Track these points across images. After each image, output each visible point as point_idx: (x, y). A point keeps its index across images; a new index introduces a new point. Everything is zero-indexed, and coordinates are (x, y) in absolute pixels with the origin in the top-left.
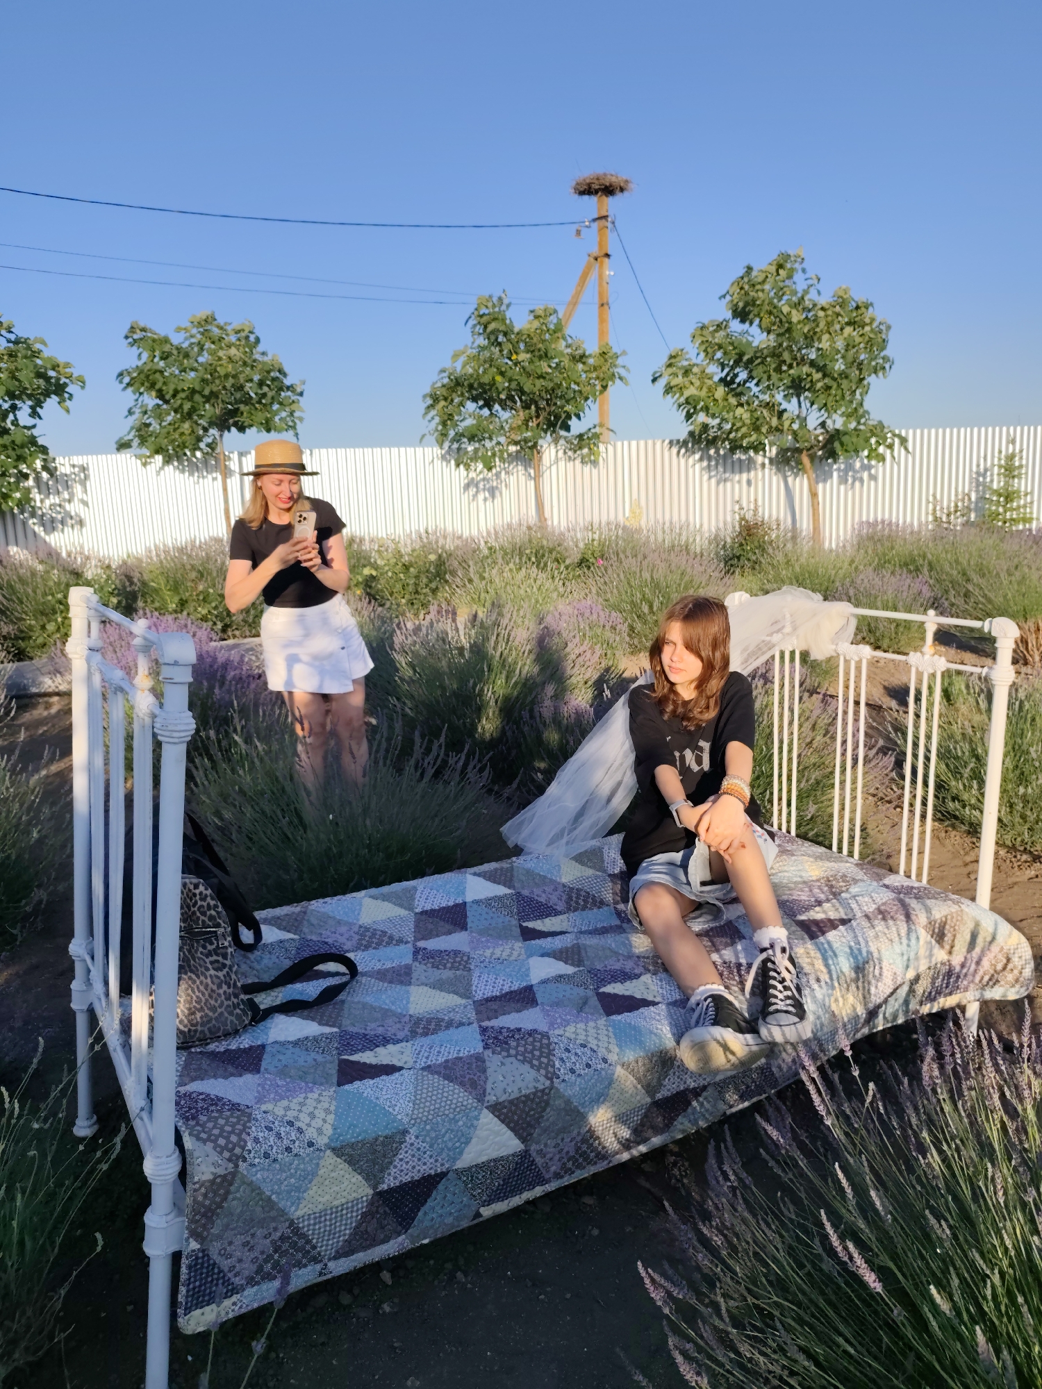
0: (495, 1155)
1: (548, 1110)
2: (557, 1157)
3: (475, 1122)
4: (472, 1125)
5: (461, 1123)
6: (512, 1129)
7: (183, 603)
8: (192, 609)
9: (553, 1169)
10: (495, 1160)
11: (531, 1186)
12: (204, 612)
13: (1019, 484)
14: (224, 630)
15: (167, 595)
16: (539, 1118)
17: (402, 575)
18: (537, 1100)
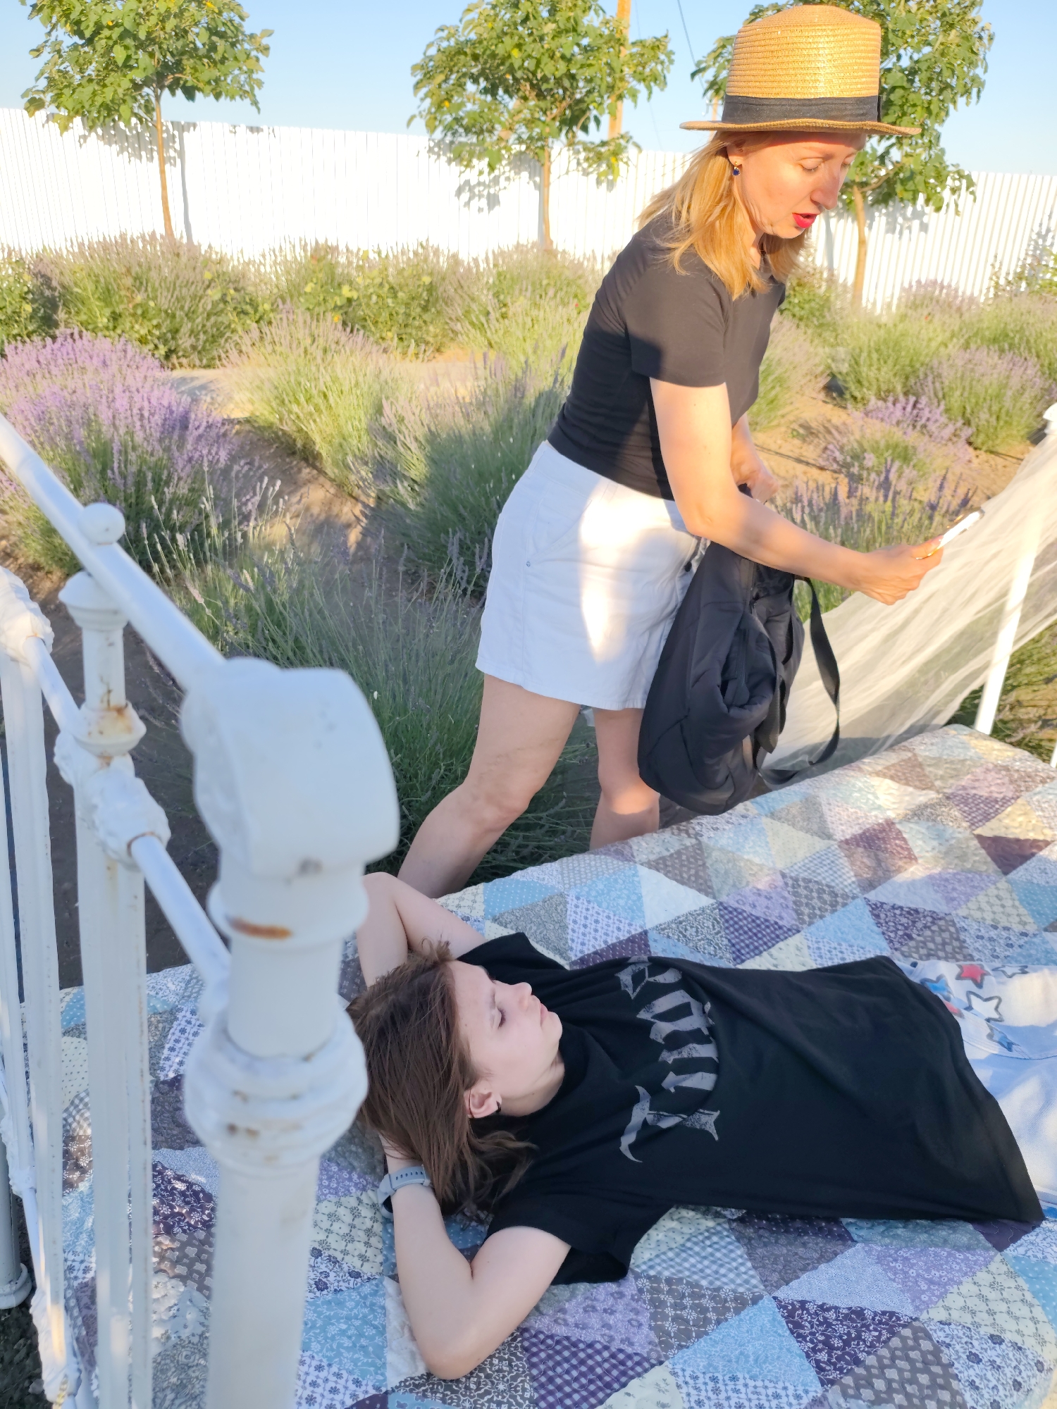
7: (115, 317)
8: (128, 325)
12: (143, 332)
14: (167, 357)
15: (96, 305)
17: (390, 300)
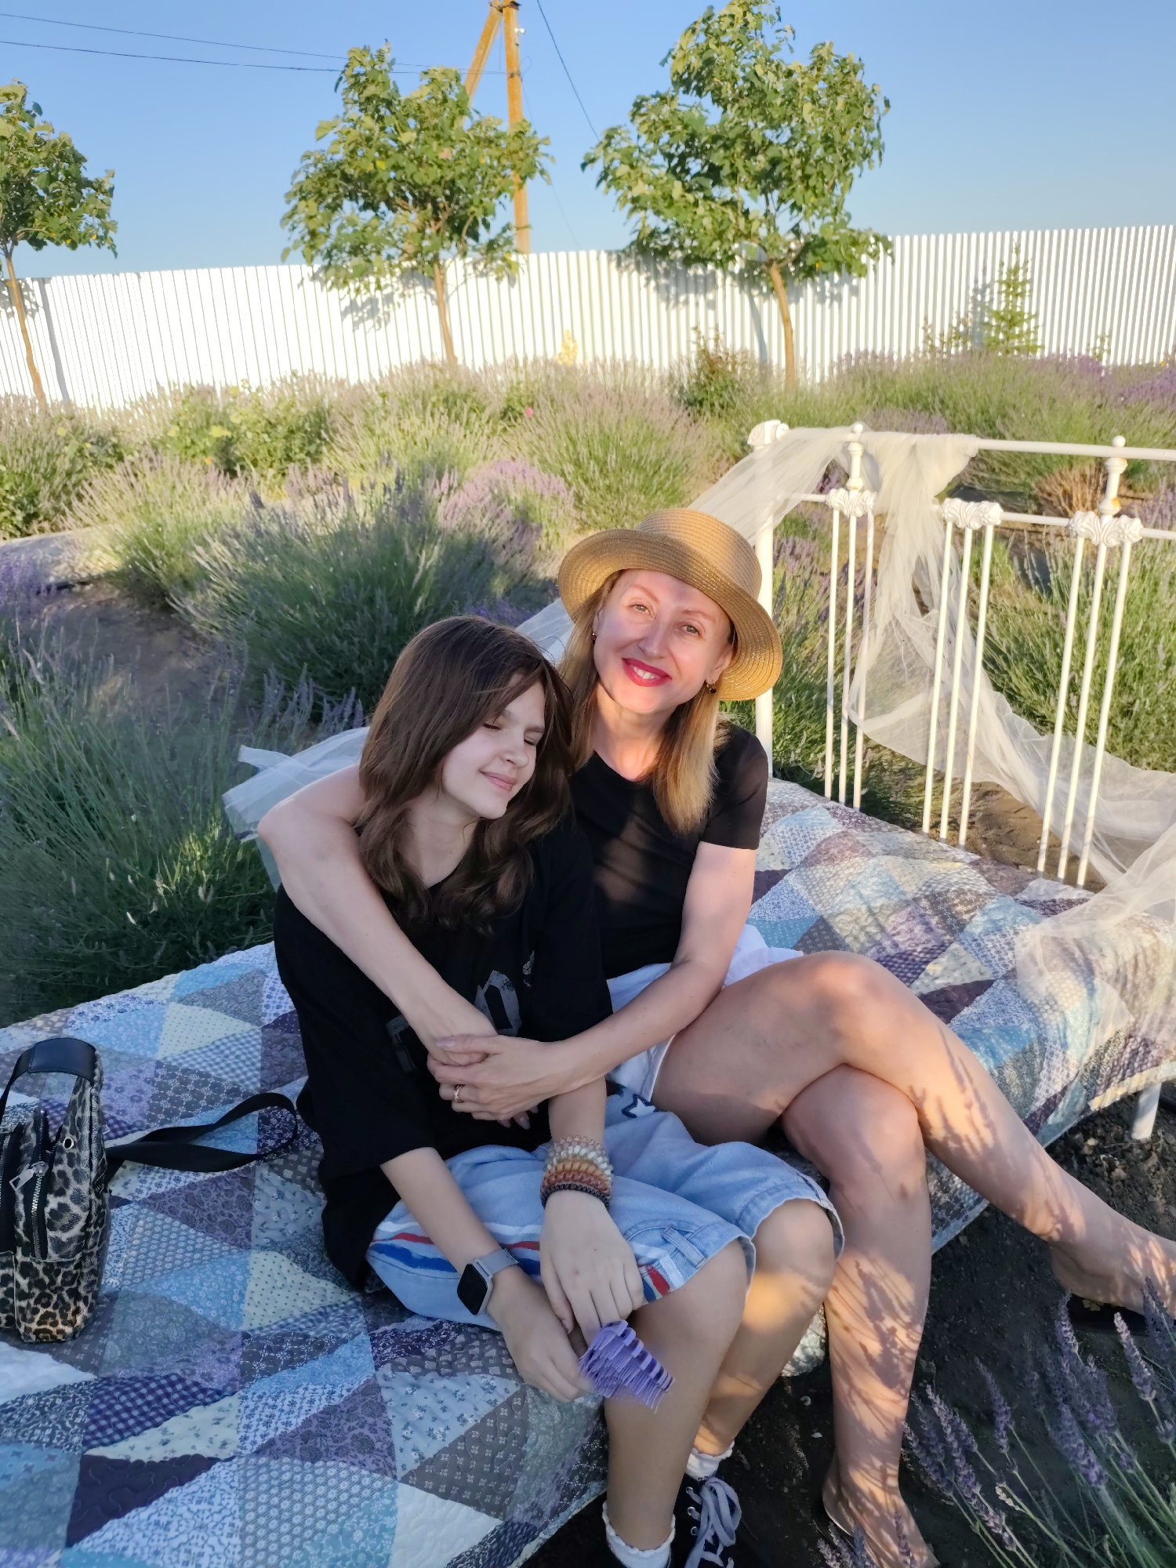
1: (532, 1436)
3: (388, 1522)
4: (383, 1529)
5: (358, 1535)
13: (1023, 303)
14: (26, 522)
16: (518, 1460)
17: (265, 436)
18: (503, 1426)
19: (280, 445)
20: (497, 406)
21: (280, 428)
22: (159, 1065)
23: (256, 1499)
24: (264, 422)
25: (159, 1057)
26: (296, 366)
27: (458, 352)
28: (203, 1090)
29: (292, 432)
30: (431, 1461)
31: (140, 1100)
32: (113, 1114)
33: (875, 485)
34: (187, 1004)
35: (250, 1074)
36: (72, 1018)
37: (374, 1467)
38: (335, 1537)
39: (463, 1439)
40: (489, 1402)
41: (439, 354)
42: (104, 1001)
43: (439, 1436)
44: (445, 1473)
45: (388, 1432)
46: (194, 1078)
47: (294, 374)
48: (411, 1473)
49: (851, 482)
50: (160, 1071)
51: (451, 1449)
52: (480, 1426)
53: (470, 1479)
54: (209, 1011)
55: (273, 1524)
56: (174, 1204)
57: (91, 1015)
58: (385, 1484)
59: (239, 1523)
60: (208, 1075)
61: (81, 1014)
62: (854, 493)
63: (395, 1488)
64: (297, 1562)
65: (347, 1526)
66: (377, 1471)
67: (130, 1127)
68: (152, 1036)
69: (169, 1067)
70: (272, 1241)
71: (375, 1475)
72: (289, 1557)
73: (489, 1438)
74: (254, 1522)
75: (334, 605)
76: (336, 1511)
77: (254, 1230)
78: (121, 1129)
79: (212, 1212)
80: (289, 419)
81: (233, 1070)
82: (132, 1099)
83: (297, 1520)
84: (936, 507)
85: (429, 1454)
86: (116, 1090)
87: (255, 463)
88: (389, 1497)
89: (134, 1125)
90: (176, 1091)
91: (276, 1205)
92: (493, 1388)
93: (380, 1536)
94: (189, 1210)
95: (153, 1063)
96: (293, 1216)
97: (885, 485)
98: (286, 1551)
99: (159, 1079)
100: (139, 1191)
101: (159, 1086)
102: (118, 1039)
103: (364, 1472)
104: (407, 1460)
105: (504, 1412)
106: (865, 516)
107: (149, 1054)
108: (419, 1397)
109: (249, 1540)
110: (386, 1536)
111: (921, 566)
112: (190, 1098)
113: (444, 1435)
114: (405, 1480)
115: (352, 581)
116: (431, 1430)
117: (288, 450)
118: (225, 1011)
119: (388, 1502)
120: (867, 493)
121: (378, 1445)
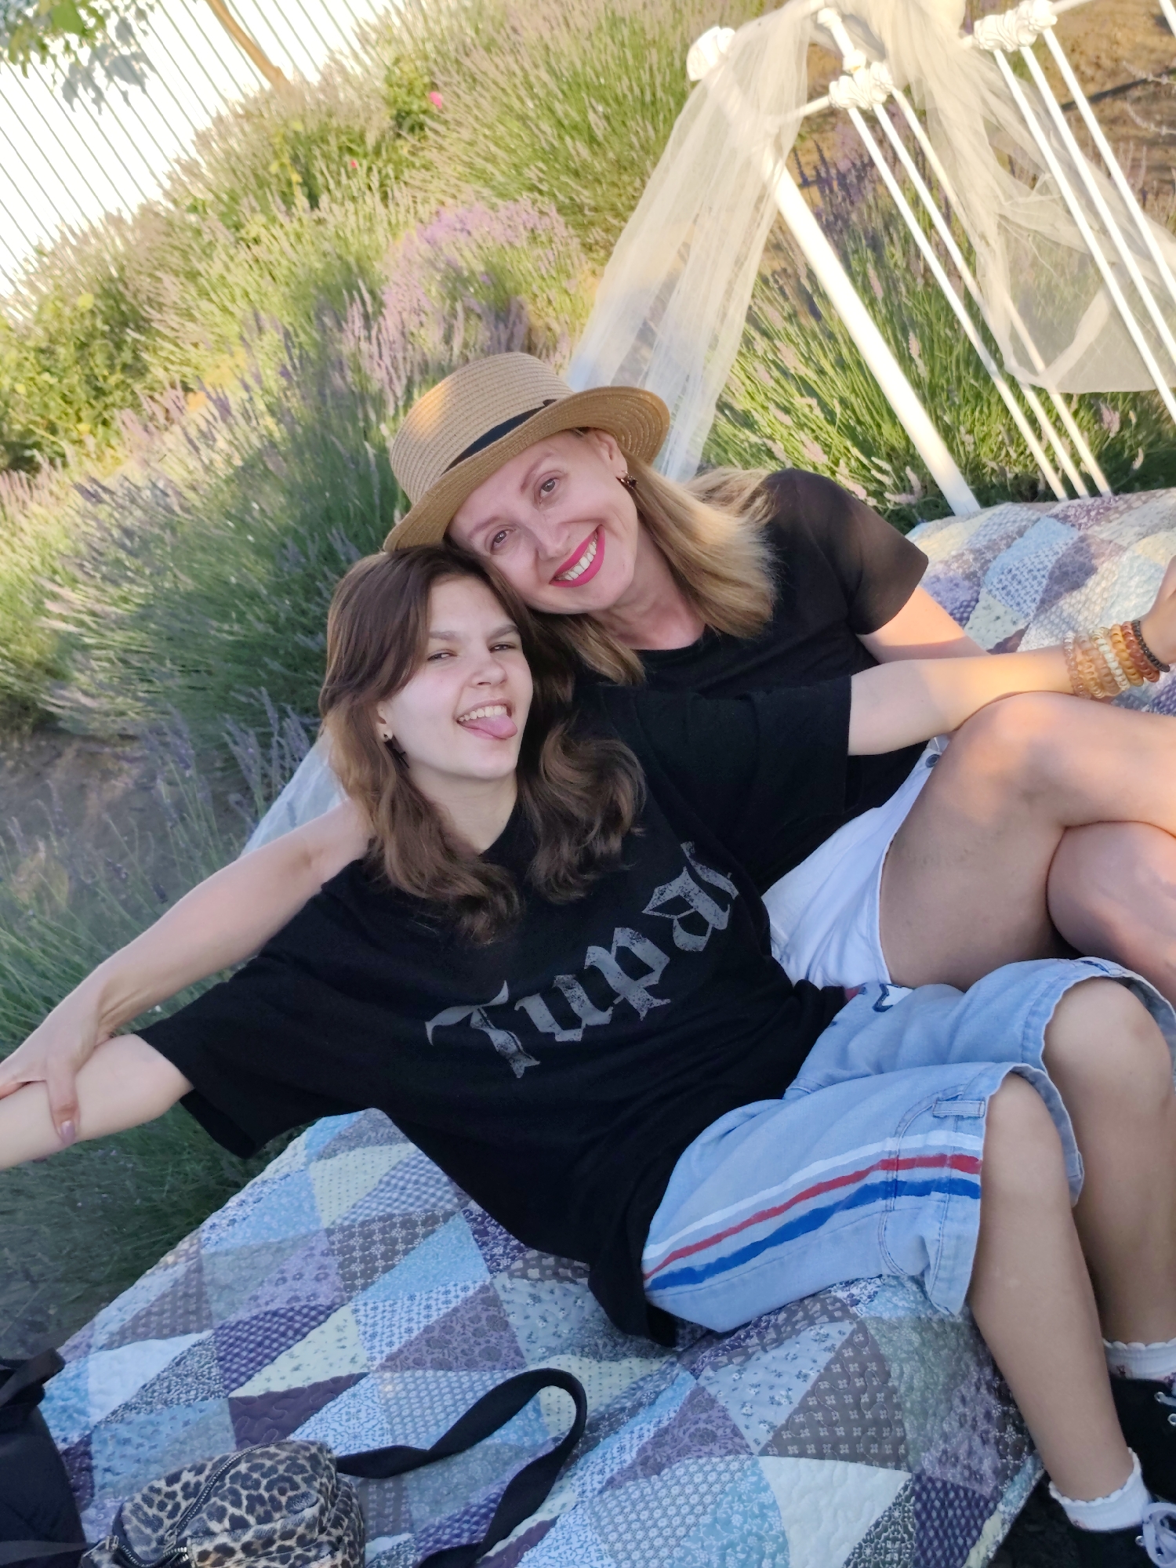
0: (859, 1531)
1: (895, 1370)
2: (977, 1441)
3: (765, 1498)
4: (762, 1506)
5: (737, 1520)
6: (853, 1457)
9: (987, 1467)
10: (869, 1540)
11: (972, 1531)
16: (889, 1398)
17: (46, 376)
18: (853, 1367)
19: (74, 378)
20: (383, 119)
21: (61, 351)
22: (330, 1232)
23: (612, 1522)
24: (32, 356)
25: (325, 1224)
26: (35, 234)
27: (276, 58)
28: (394, 1233)
29: (82, 346)
30: (785, 1427)
31: (327, 1275)
32: (303, 1303)
33: (878, 50)
34: (330, 1156)
35: (439, 1193)
36: (205, 1235)
37: (724, 1451)
38: (712, 1526)
39: (812, 1393)
40: (826, 1349)
41: (253, 83)
42: (233, 1202)
43: (784, 1401)
44: (806, 1433)
45: (726, 1418)
46: (376, 1226)
47: (40, 252)
48: (767, 1445)
49: (847, 65)
50: (333, 1238)
51: (803, 1408)
52: (827, 1374)
53: (840, 1431)
54: (359, 1151)
55: (640, 1535)
56: (417, 1355)
57: (225, 1222)
58: (742, 1463)
59: (605, 1547)
60: (391, 1216)
61: (213, 1226)
62: (861, 74)
63: (755, 1464)
64: (681, 1559)
65: (720, 1514)
66: (729, 1453)
67: (329, 1308)
68: (306, 1206)
69: (342, 1229)
70: (548, 1348)
71: (728, 1458)
72: (670, 1556)
73: (842, 1384)
74: (619, 1540)
75: (281, 589)
76: (701, 1503)
77: (522, 1343)
78: (321, 1313)
79: (466, 1347)
80: (67, 327)
81: (418, 1198)
82: (317, 1279)
83: (663, 1523)
84: (968, 40)
85: (780, 1421)
86: (294, 1278)
87: (52, 429)
88: (753, 1474)
89: (333, 1304)
90: (363, 1248)
91: (535, 1311)
92: (827, 1336)
93: (763, 1516)
94: (437, 1354)
95: (322, 1234)
96: (561, 1315)
97: (889, 46)
98: (664, 1552)
99: (337, 1246)
100: (372, 1359)
101: (341, 1252)
102: (270, 1229)
103: (714, 1460)
104: (757, 1433)
105: (848, 1353)
106: (891, 99)
107: (313, 1228)
108: (749, 1377)
109: (621, 1556)
110: (770, 1514)
111: (995, 130)
112: (383, 1248)
113: (788, 1397)
114: (764, 1452)
115: (288, 541)
116: (772, 1398)
117: (90, 379)
118: (378, 1143)
119: (754, 1479)
120: (876, 65)
121: (720, 1432)
